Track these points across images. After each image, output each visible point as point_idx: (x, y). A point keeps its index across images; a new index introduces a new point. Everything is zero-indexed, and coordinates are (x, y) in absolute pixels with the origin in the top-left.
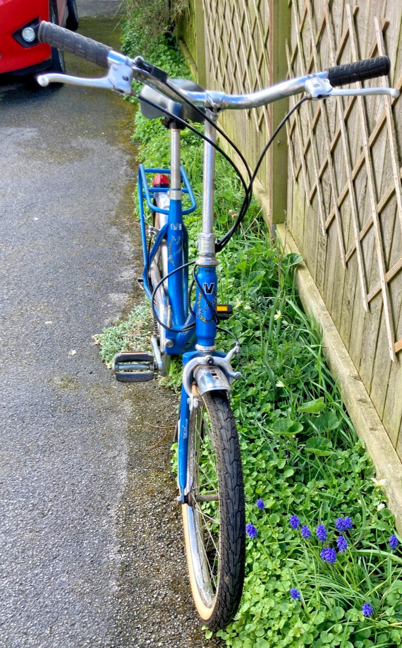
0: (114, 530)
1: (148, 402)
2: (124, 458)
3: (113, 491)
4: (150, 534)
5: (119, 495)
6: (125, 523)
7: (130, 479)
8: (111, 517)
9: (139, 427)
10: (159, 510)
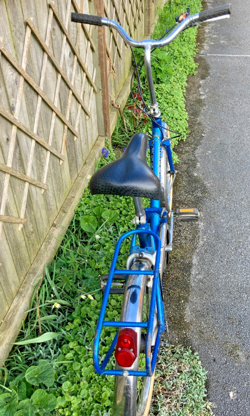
0: (200, 234)
1: (173, 316)
2: (194, 272)
3: (200, 253)
4: (184, 229)
5: (197, 251)
6: (196, 236)
7: (191, 257)
8: (202, 240)
9: (182, 293)
10: (178, 238)
